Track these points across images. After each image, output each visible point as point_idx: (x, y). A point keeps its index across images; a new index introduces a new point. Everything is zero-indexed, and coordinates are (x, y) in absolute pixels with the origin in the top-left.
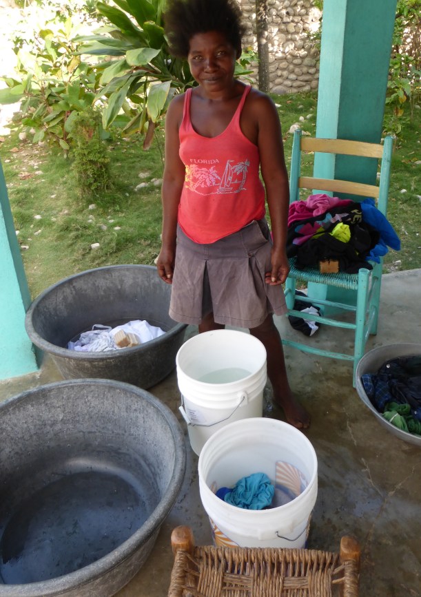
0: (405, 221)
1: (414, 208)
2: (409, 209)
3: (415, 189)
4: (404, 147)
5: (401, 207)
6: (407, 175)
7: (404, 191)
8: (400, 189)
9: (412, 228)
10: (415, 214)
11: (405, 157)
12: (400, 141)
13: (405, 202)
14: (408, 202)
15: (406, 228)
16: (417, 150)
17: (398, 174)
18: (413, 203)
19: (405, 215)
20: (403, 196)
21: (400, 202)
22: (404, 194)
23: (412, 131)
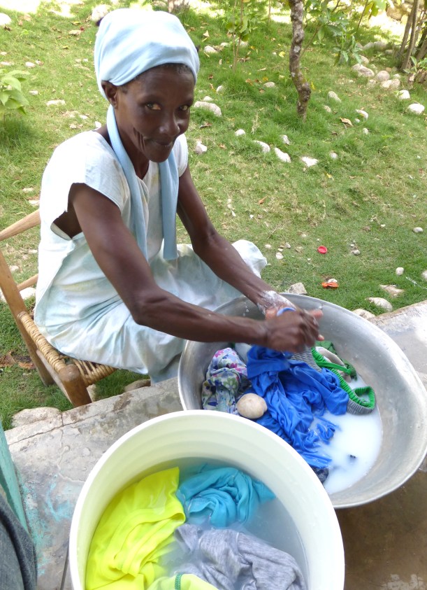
0: (235, 188)
1: (254, 165)
2: (245, 165)
3: (259, 131)
4: (253, 58)
5: (232, 161)
6: (251, 104)
7: (240, 132)
8: (235, 129)
9: (244, 202)
10: (252, 175)
11: (253, 74)
12: (250, 49)
13: (241, 152)
14: (245, 153)
15: (235, 202)
16: (271, 66)
17: (237, 101)
18: (253, 155)
19: (236, 178)
20: (237, 142)
21: (232, 152)
22: (240, 138)
23: (268, 37)
